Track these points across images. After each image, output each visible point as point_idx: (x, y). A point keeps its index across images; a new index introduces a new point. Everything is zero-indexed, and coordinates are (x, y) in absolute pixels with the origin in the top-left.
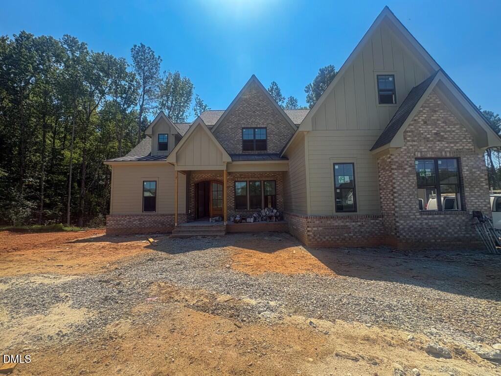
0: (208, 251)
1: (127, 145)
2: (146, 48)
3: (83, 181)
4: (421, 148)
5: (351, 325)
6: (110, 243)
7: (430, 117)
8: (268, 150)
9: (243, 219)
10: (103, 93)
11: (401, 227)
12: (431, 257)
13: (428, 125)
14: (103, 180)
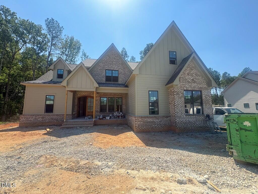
0: (82, 135)
1: (39, 74)
2: (55, 21)
3: (7, 93)
4: (186, 85)
5: (147, 172)
6: (21, 132)
7: (190, 72)
8: (119, 82)
9: (104, 117)
10: (25, 42)
11: (177, 122)
12: (189, 136)
13: (189, 75)
14: (21, 93)
